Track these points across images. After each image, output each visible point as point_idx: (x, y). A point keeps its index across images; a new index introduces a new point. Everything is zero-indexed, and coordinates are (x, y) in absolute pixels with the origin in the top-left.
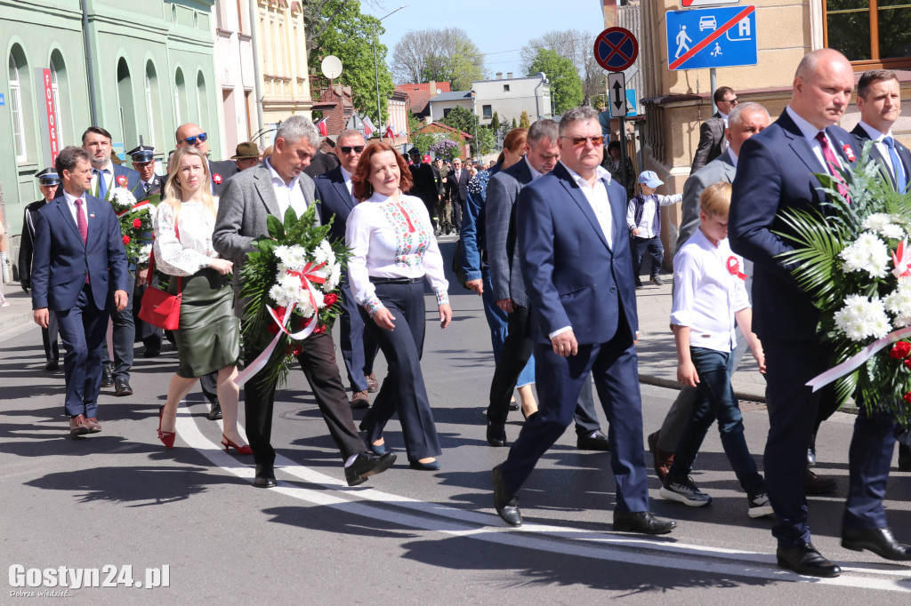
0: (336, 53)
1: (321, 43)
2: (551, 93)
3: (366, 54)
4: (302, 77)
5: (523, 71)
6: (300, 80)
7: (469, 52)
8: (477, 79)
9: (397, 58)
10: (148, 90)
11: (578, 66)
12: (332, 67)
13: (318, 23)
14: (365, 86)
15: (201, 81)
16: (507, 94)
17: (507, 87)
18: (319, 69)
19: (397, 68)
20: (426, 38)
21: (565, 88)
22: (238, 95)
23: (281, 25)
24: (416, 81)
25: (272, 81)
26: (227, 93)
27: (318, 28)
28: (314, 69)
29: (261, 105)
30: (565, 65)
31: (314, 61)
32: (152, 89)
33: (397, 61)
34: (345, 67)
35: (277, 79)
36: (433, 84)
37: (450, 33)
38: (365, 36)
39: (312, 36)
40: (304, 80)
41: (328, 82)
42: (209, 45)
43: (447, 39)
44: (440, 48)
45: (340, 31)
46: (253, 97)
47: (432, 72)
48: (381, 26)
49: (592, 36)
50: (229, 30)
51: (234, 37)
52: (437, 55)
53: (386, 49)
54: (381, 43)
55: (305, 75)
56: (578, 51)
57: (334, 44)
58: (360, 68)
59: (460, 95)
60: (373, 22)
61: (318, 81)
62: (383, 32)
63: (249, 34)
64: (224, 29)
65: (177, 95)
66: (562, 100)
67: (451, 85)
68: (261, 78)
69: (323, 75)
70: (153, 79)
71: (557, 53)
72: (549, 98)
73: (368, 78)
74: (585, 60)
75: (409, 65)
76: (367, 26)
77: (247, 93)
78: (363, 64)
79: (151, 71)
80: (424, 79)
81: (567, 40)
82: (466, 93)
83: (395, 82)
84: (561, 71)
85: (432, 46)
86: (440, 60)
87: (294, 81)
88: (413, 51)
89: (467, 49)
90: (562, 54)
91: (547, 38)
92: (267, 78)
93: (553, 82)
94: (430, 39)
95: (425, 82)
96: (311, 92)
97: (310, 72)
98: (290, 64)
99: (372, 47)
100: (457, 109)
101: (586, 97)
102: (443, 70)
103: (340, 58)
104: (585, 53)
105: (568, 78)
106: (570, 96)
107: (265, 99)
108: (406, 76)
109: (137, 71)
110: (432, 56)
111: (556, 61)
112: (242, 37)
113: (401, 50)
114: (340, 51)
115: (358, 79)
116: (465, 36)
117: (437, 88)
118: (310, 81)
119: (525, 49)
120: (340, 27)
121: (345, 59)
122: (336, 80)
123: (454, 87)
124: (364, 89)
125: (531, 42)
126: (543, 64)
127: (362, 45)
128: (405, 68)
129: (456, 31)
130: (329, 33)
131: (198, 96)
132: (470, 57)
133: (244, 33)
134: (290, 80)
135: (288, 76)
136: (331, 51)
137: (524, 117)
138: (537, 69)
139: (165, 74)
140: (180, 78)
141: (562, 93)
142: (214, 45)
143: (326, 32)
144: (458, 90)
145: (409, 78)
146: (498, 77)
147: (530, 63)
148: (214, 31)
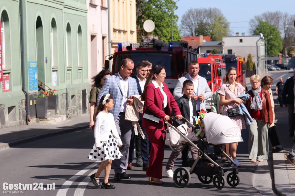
0: (151, 18)
1: (144, 13)
2: (265, 45)
3: (167, 20)
4: (133, 30)
5: (251, 32)
6: (132, 32)
7: (222, 21)
8: (226, 35)
9: (183, 23)
10: (52, 34)
11: (280, 31)
12: (149, 26)
13: (142, 2)
14: (166, 36)
15: (80, 30)
16: (241, 44)
17: (241, 41)
18: (142, 26)
19: (183, 28)
20: (199, 13)
21: (273, 42)
22: (99, 39)
23: (123, 2)
24: (192, 35)
25: (117, 32)
26: (93, 37)
27: (143, 4)
28: (139, 27)
29: (110, 44)
30: (274, 30)
31: (140, 22)
32: (54, 33)
33: (183, 24)
34: (156, 26)
35: (120, 31)
36: (201, 37)
37: (212, 10)
38: (167, 10)
39: (139, 9)
40: (134, 32)
41: (146, 34)
42: (85, 11)
43: (210, 13)
44: (206, 18)
45: (154, 7)
46: (106, 40)
47: (201, 31)
48: (176, 5)
49: (289, 15)
50: (96, 4)
51: (99, 8)
52: (204, 21)
53: (178, 17)
54: (175, 14)
55: (134, 29)
56: (281, 23)
57: (151, 14)
58: (164, 27)
59: (216, 43)
60: (172, 3)
61: (141, 32)
62: (177, 8)
63: (106, 6)
64: (93, 3)
65: (67, 37)
66: (271, 49)
67: (211, 38)
68: (112, 30)
69: (144, 30)
70: (54, 28)
71: (269, 23)
72: (264, 47)
73: (167, 32)
74: (285, 28)
75: (189, 26)
76: (169, 5)
77: (103, 38)
78: (165, 25)
79: (54, 24)
80: (197, 34)
81: (276, 17)
82: (219, 42)
83: (181, 35)
84: (271, 33)
85: (202, 17)
86: (206, 24)
87: (129, 32)
88: (192, 19)
89: (220, 19)
90: (272, 24)
91: (264, 15)
92: (115, 30)
93: (266, 39)
94: (201, 13)
95: (197, 36)
96: (137, 38)
97: (137, 28)
98: (127, 23)
99: (170, 16)
100: (214, 51)
101: (284, 48)
102: (207, 30)
103: (153, 21)
104: (284, 24)
105: (275, 37)
106: (275, 47)
107: (113, 41)
108: (187, 32)
109: (46, 23)
110: (202, 22)
111: (269, 27)
112: (103, 8)
113: (186, 18)
114: (154, 17)
115: (162, 32)
116: (220, 12)
117: (204, 39)
118: (137, 33)
119: (252, 21)
120: (154, 5)
121: (156, 22)
122: (151, 33)
123: (213, 39)
124: (165, 38)
125: (255, 17)
126: (261, 29)
127: (165, 14)
128: (187, 28)
129: (215, 10)
130: (148, 8)
131: (78, 38)
132: (222, 23)
133: (104, 6)
134: (126, 31)
135: (126, 30)
136: (149, 17)
137: (249, 57)
138: (258, 32)
139: (61, 26)
140: (69, 29)
141: (271, 44)
142: (88, 12)
143: (147, 7)
144: (214, 41)
145: (188, 33)
146: (237, 35)
147: (254, 28)
148: (88, 5)
